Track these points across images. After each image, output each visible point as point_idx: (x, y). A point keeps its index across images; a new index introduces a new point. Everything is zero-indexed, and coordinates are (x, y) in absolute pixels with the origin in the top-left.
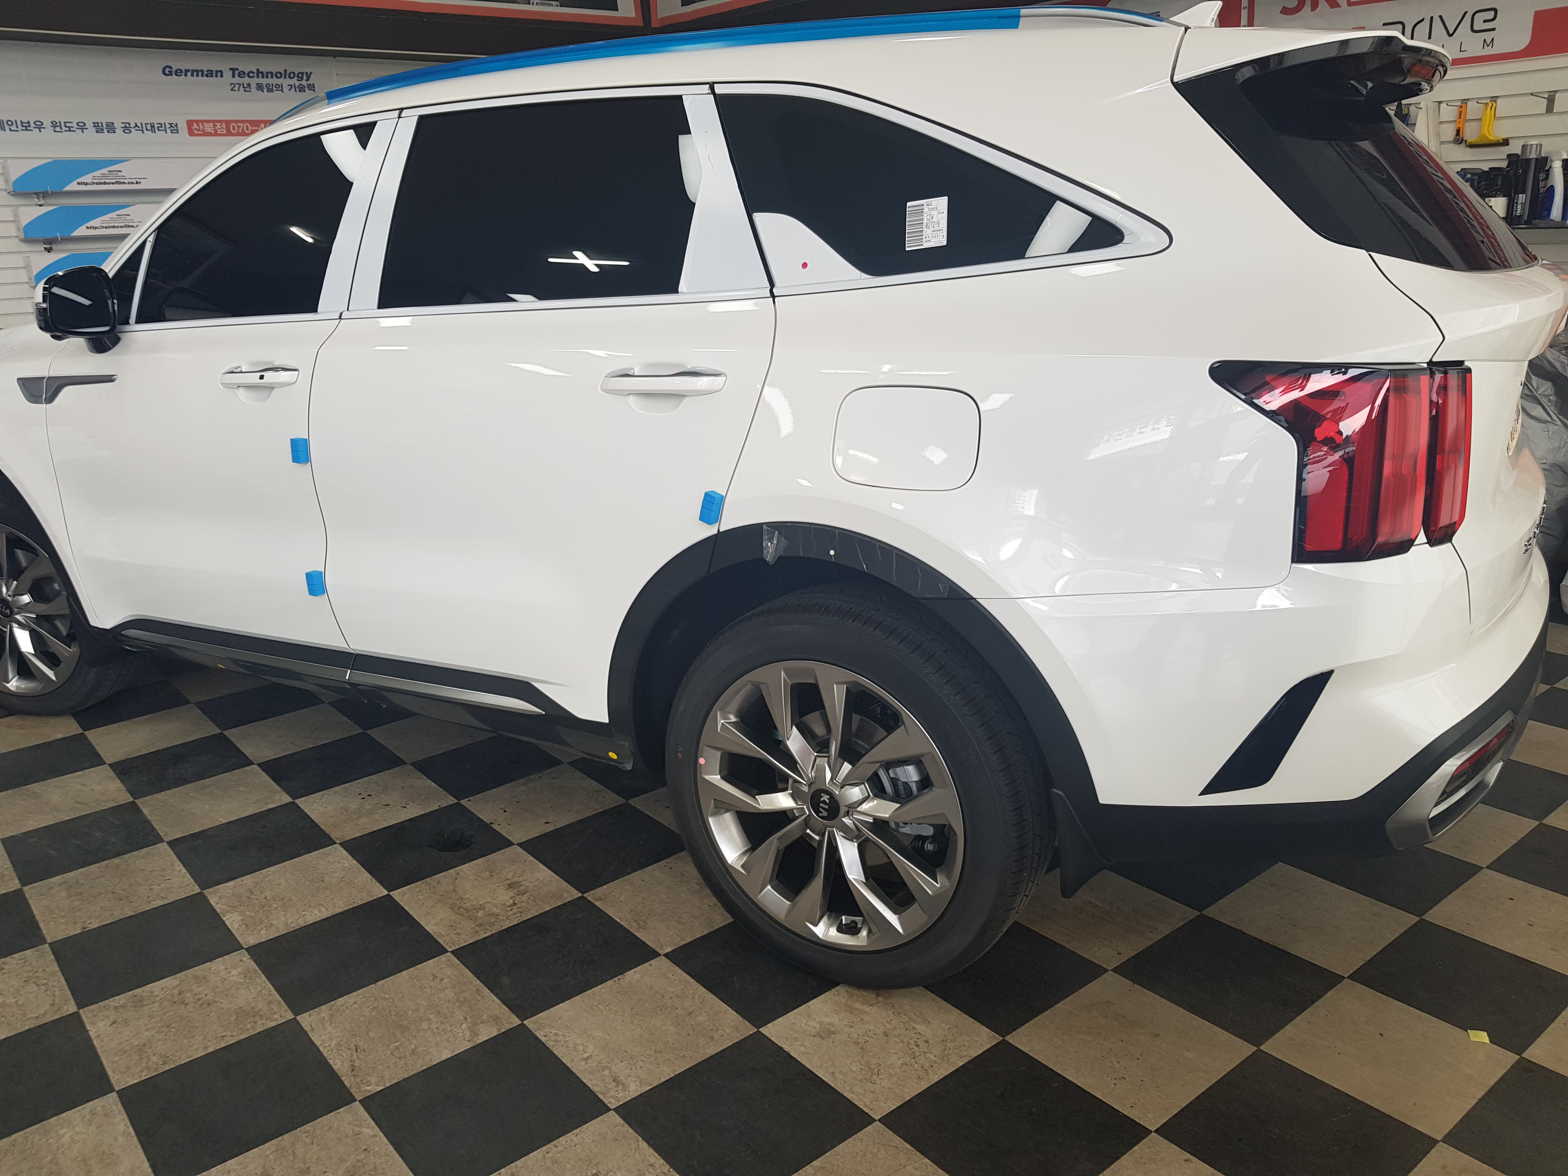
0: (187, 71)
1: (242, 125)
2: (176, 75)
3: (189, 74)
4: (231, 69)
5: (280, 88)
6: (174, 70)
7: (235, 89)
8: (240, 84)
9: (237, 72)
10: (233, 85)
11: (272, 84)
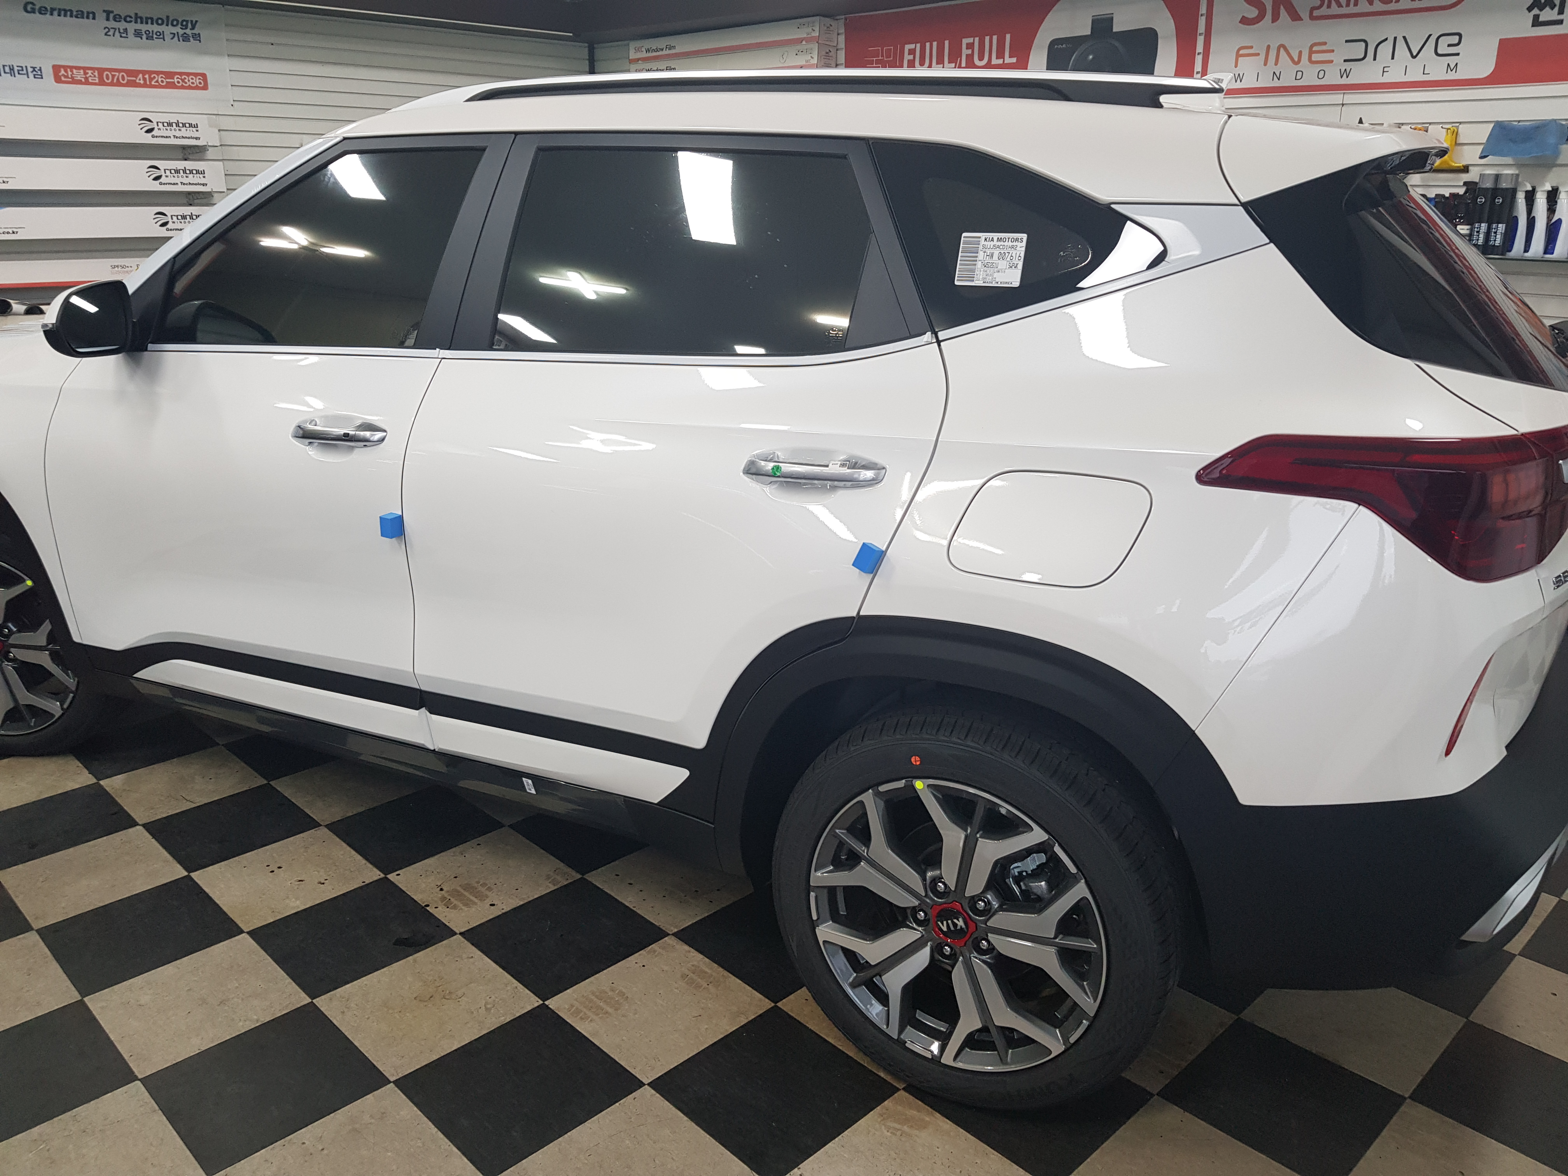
0: (52, 10)
1: (117, 74)
2: (40, 13)
3: (56, 13)
4: (104, 11)
5: (161, 35)
6: (37, 7)
7: (108, 34)
8: (115, 29)
9: (111, 16)
10: (107, 30)
11: (153, 31)
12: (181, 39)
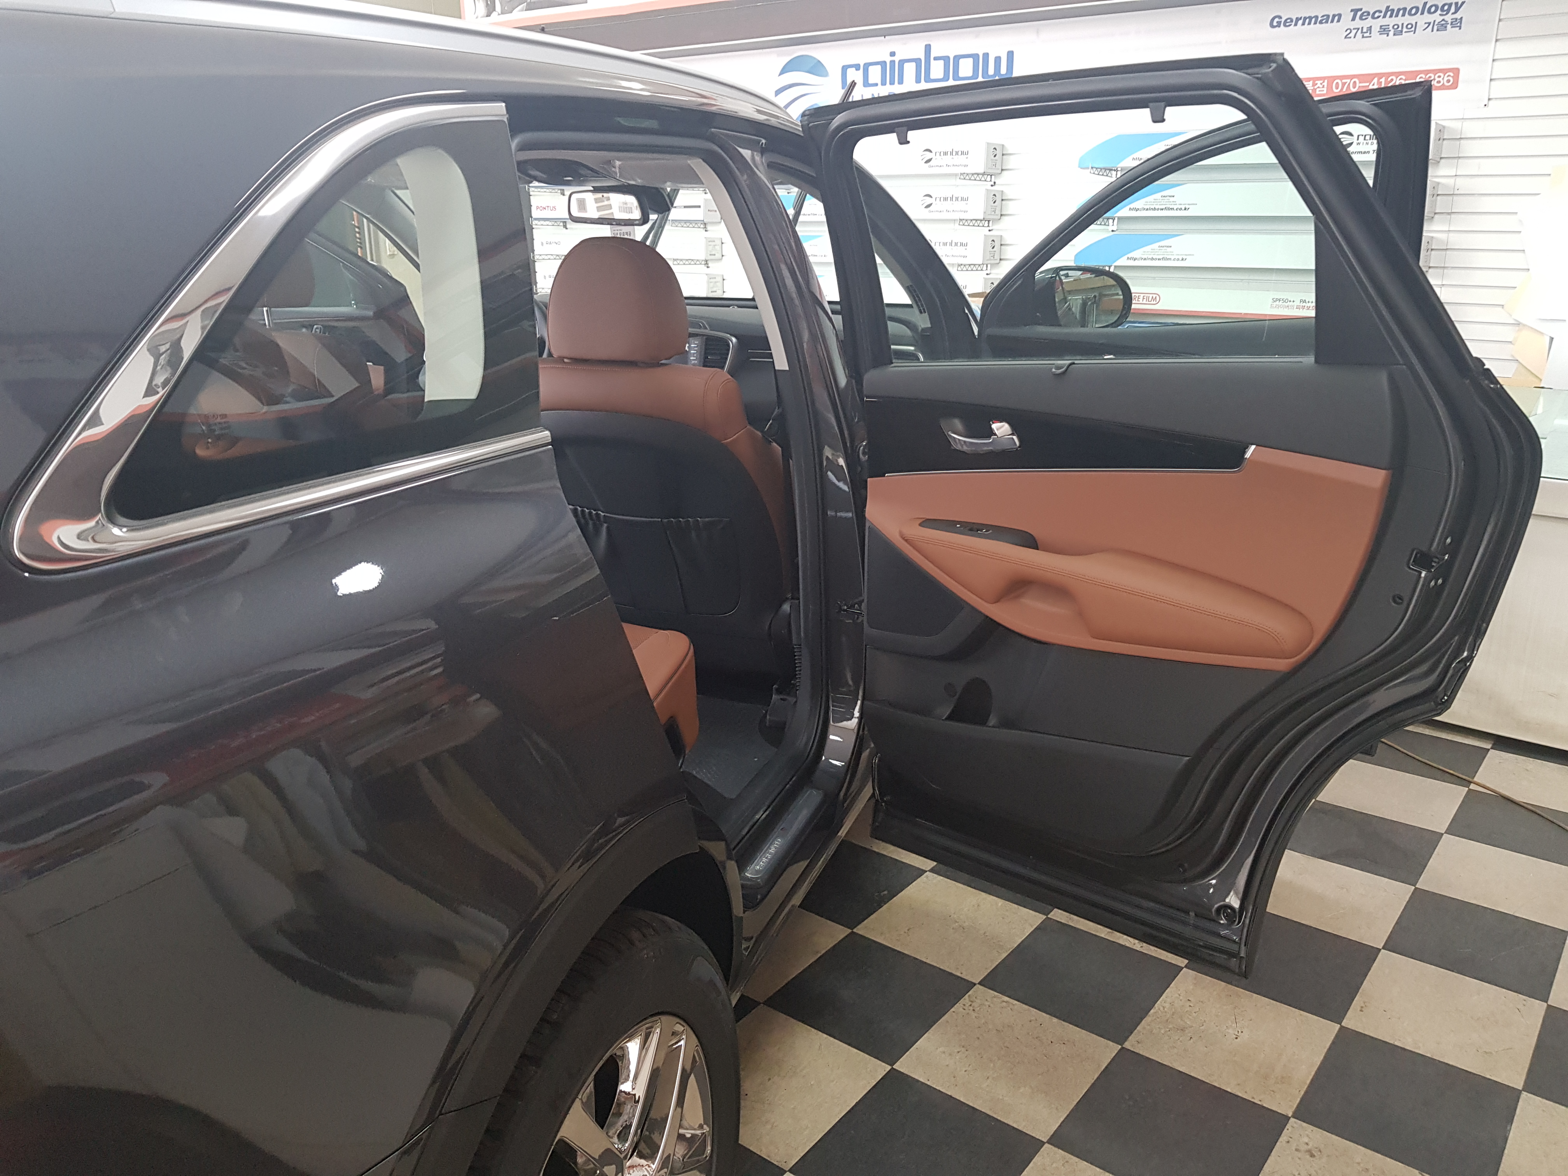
0: (1298, 19)
1: (1348, 81)
2: (1285, 26)
3: (1300, 22)
4: (1352, 11)
5: (1413, 28)
6: (1283, 20)
7: (1349, 36)
8: (1358, 29)
9: (1359, 13)
10: (1349, 31)
11: (1403, 24)
12: (1436, 28)
